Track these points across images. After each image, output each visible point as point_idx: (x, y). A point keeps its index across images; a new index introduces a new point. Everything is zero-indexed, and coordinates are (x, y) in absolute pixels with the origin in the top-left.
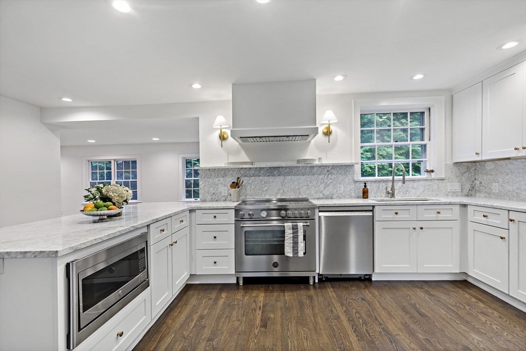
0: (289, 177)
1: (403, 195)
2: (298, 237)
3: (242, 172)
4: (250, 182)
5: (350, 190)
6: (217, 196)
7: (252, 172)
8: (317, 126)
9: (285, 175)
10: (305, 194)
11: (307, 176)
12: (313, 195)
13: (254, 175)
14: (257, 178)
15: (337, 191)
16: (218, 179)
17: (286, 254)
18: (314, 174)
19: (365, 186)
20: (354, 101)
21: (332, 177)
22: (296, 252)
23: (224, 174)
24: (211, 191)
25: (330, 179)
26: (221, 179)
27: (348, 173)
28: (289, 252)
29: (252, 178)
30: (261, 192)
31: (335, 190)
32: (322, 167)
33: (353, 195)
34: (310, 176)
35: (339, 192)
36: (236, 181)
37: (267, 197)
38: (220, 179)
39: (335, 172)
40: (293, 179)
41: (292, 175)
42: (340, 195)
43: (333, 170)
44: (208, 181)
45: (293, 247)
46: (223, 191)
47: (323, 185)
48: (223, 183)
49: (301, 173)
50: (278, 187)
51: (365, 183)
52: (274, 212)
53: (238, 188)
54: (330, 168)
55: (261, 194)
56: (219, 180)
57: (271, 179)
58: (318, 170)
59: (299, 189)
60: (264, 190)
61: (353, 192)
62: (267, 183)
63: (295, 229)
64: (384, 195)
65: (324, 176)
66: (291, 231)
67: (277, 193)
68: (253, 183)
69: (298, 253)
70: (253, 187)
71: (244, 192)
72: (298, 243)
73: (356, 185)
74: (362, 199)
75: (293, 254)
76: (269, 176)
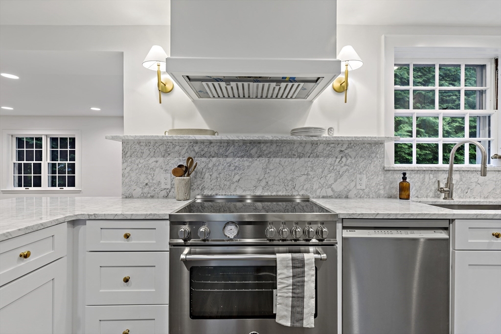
0: (277, 160)
1: (462, 195)
2: (303, 286)
3: (196, 149)
4: (210, 165)
5: (377, 184)
6: (152, 188)
7: (214, 149)
8: (338, 58)
9: (269, 155)
10: (303, 189)
11: (307, 159)
12: (316, 191)
13: (217, 155)
14: (221, 159)
15: (356, 186)
16: (154, 159)
17: (278, 320)
18: (317, 156)
19: (404, 178)
20: (385, 37)
21: (348, 162)
22: (298, 316)
23: (166, 150)
24: (142, 180)
25: (345, 165)
26: (161, 160)
27: (373, 155)
28: (283, 317)
29: (214, 159)
30: (228, 183)
31: (353, 184)
32: (332, 145)
33: (382, 192)
34: (311, 159)
35: (359, 187)
36: (185, 164)
37: (239, 193)
38: (158, 159)
39: (353, 154)
40: (282, 163)
41: (282, 156)
42: (361, 192)
43: (349, 150)
44: (137, 162)
45: (293, 307)
46: (163, 181)
47: (333, 175)
48: (164, 167)
49: (296, 154)
50: (257, 177)
51: (404, 174)
52: (249, 228)
53: (189, 175)
54: (345, 146)
55: (229, 188)
56: (157, 162)
57: (246, 162)
58: (324, 149)
59: (292, 180)
60: (234, 180)
61: (382, 187)
62: (239, 169)
63: (298, 266)
64: (431, 194)
65: (334, 159)
66: (290, 272)
67: (256, 187)
68: (215, 168)
69: (302, 319)
70: (215, 175)
71: (199, 182)
72: (303, 298)
73: (388, 175)
74: (398, 200)
75: (292, 322)
76: (242, 157)
